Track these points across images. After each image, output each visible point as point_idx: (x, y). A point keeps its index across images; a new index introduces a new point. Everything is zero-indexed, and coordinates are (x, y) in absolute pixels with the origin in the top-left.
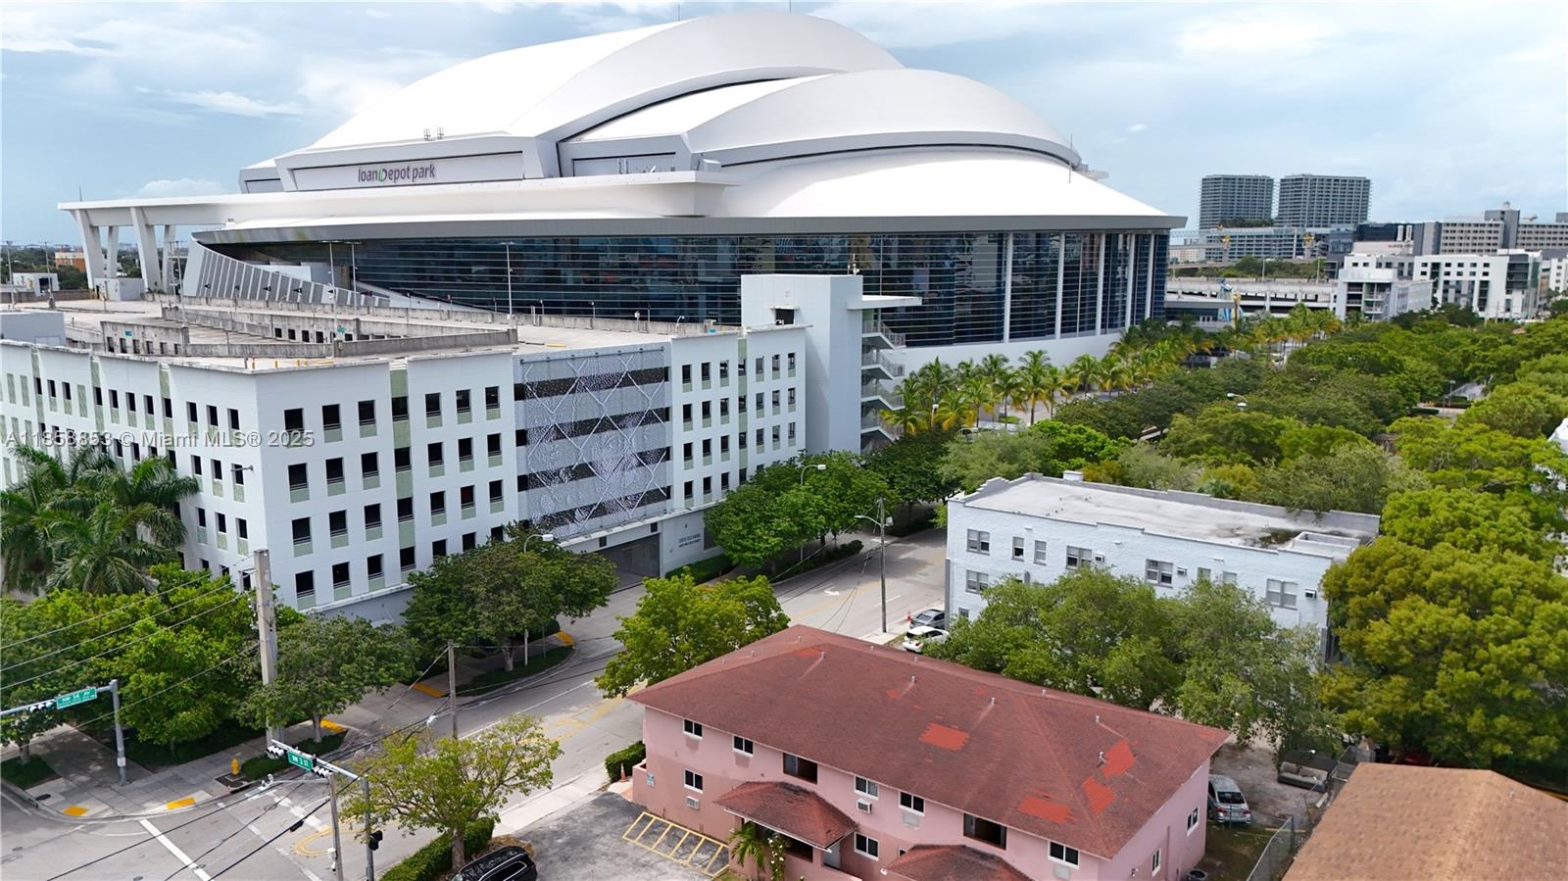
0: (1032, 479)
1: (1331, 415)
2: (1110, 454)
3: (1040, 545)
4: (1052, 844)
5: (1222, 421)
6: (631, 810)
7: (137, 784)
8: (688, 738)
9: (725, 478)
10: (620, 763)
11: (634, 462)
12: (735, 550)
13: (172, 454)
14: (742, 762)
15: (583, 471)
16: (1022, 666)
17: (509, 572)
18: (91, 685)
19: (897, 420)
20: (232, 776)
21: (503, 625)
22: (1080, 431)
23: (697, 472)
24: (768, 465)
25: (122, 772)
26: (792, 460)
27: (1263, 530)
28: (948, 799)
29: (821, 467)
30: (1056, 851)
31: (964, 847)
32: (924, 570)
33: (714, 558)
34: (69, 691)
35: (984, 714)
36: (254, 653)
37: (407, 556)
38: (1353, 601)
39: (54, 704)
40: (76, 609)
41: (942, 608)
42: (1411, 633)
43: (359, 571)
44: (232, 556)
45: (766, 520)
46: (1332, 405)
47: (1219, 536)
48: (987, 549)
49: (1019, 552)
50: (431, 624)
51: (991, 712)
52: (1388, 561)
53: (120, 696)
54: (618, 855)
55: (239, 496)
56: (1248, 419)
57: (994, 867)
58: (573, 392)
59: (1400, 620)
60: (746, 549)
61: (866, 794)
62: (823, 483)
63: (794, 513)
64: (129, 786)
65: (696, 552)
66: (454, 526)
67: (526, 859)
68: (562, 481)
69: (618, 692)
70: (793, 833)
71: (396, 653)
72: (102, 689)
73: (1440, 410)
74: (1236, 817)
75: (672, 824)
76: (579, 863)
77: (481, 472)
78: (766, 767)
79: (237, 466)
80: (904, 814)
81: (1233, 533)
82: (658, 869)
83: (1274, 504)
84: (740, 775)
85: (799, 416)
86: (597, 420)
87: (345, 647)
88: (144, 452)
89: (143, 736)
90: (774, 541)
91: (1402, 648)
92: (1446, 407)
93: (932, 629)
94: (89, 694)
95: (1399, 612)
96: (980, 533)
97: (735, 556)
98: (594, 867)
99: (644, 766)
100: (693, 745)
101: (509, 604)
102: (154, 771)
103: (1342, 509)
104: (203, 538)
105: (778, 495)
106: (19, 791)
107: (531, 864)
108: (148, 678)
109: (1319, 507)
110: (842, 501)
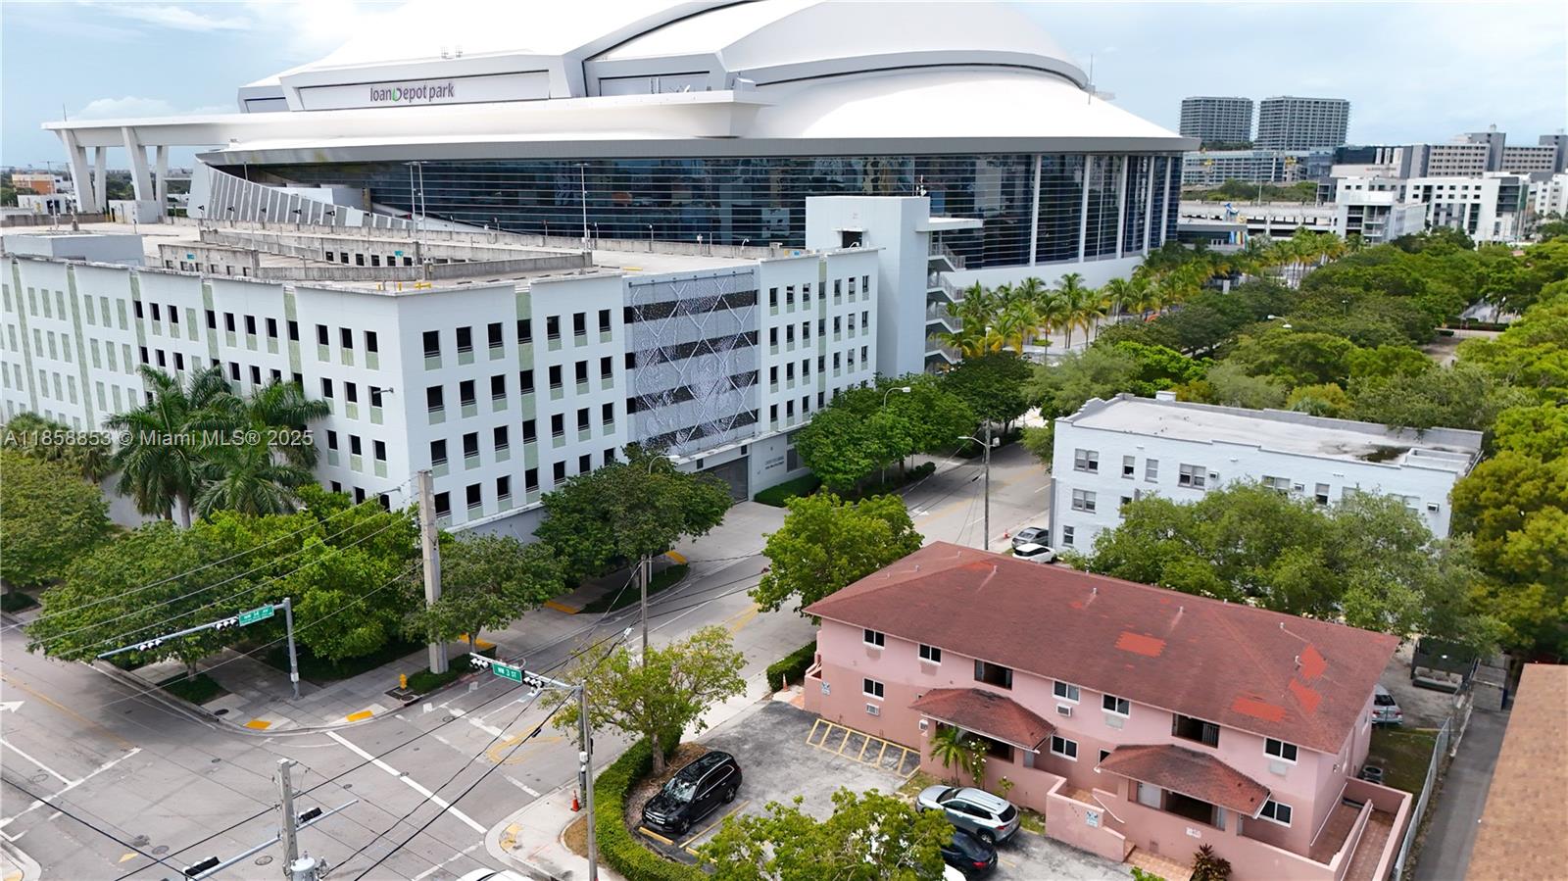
0: (1124, 399)
2: (1197, 374)
3: (1151, 463)
4: (1268, 740)
5: (1287, 343)
6: (806, 717)
7: (309, 698)
8: (869, 648)
9: (806, 400)
10: (781, 674)
11: (728, 385)
12: (827, 472)
13: (298, 378)
14: (926, 669)
15: (683, 394)
16: (1182, 578)
17: (642, 492)
18: (267, 602)
19: (953, 344)
20: (401, 690)
21: (642, 543)
22: (1160, 352)
23: (782, 394)
24: (843, 389)
25: (296, 687)
26: (864, 383)
27: (1367, 447)
28: (1156, 701)
29: (906, 389)
30: (1273, 748)
31: (1173, 746)
33: (796, 480)
34: (248, 609)
35: (1175, 622)
36: (417, 572)
37: (532, 478)
38: (1487, 514)
39: (237, 622)
40: (242, 530)
42: (1551, 543)
43: (489, 492)
44: (364, 475)
45: (855, 442)
46: (1373, 327)
47: (1328, 453)
48: (1096, 468)
49: (1128, 470)
50: (571, 543)
51: (1180, 621)
52: (1520, 475)
53: (293, 614)
54: (808, 759)
55: (377, 419)
56: (1314, 340)
57: (1208, 764)
58: (675, 315)
59: (1539, 530)
60: (837, 470)
61: (1066, 699)
62: (906, 405)
63: (883, 434)
64: (302, 701)
65: (779, 475)
66: (571, 448)
67: (732, 762)
68: (665, 404)
69: (772, 606)
70: (998, 735)
71: (548, 570)
72: (277, 606)
73: (1457, 332)
74: (1391, 719)
75: (849, 731)
76: (773, 767)
77: (596, 395)
78: (957, 674)
79: (373, 389)
80: (1107, 716)
81: (1340, 449)
82: (852, 772)
83: (1373, 421)
84: (927, 683)
85: (871, 340)
86: (696, 343)
87: (503, 566)
88: (266, 376)
89: (319, 652)
90: (864, 462)
91: (1541, 557)
93: (1037, 546)
94: (266, 611)
95: (1538, 522)
96: (1088, 452)
97: (828, 477)
98: (789, 771)
99: (818, 675)
100: (874, 655)
101: (646, 522)
102: (321, 685)
103: (1441, 426)
104: (334, 461)
105: (865, 417)
106: (194, 706)
107: (737, 769)
108: (324, 596)
109: (1422, 425)
110: (925, 423)
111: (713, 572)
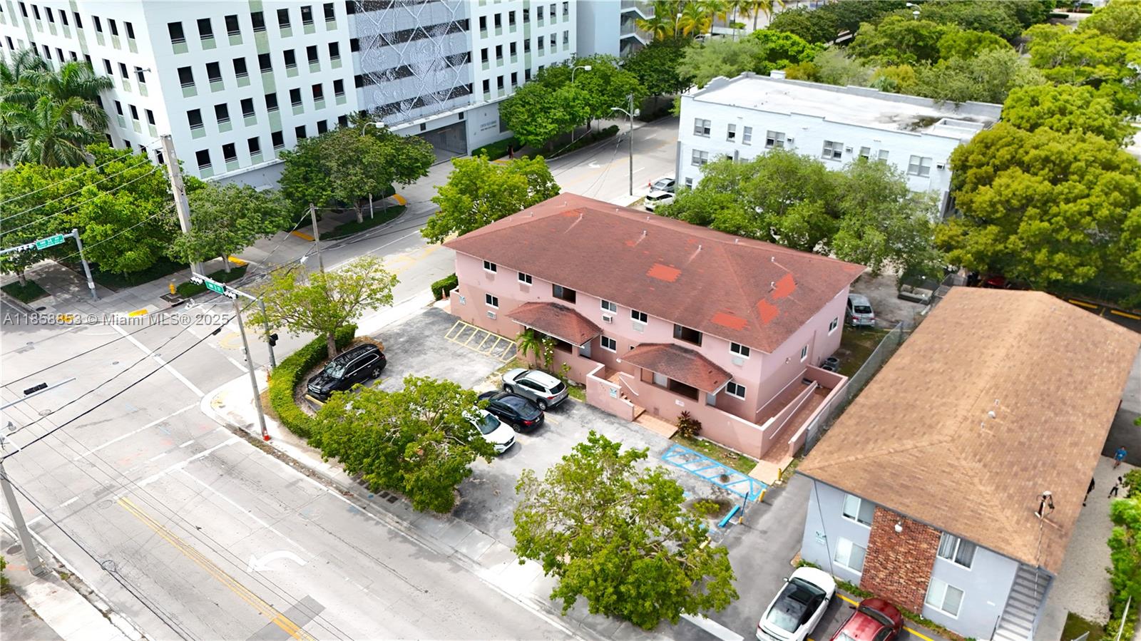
0: (747, 77)
1: (984, 21)
2: (808, 57)
3: (747, 130)
4: (733, 344)
5: (897, 29)
6: (450, 319)
7: (104, 300)
8: (487, 273)
9: (514, 76)
10: (441, 288)
11: (443, 64)
12: (522, 134)
13: (88, 57)
14: (523, 289)
15: (404, 72)
16: (724, 222)
17: (352, 151)
18: (59, 232)
19: (650, 28)
20: (172, 295)
21: (352, 190)
22: (787, 38)
23: (492, 73)
24: (547, 66)
25: (93, 291)
26: (565, 62)
27: (914, 117)
28: (663, 315)
29: (588, 68)
30: (735, 348)
31: (673, 345)
32: (663, 148)
33: (507, 139)
34: (44, 237)
35: (693, 257)
36: (173, 211)
37: (278, 138)
38: (970, 172)
39: (35, 247)
40: (37, 179)
41: (673, 177)
42: (1007, 196)
43: (242, 149)
44: (146, 137)
45: (545, 110)
47: (880, 122)
48: (708, 133)
49: (732, 135)
50: (300, 189)
51: (697, 256)
52: (1000, 142)
53: (82, 240)
54: (442, 348)
55: (144, 92)
56: (918, 26)
57: (693, 357)
58: (392, 7)
59: (1001, 186)
60: (530, 133)
61: (609, 311)
62: (589, 81)
63: (567, 105)
64: (100, 302)
65: (494, 135)
66: (310, 115)
67: (378, 352)
68: (388, 80)
69: (437, 239)
70: (559, 335)
71: (276, 210)
72: (67, 235)
73: (1071, 15)
75: (478, 329)
76: (415, 354)
77: (326, 73)
78: (542, 293)
79: (139, 69)
80: (634, 323)
81: (891, 120)
82: (469, 358)
83: (926, 96)
84: (524, 298)
85: (571, 25)
86: (413, 30)
87: (238, 207)
88: (67, 56)
89: (103, 268)
90: (551, 127)
91: (999, 206)
92: (1076, 12)
93: (665, 193)
94: (58, 239)
95: (1001, 180)
96: (704, 121)
97: (522, 138)
98: (425, 357)
99: (457, 291)
100: (491, 278)
101: (355, 175)
102: (115, 291)
103: (976, 99)
104: (122, 124)
105: (555, 91)
106: (23, 304)
107: (381, 355)
108: (99, 228)
109: (959, 99)
110: (603, 95)
111: (423, 211)
